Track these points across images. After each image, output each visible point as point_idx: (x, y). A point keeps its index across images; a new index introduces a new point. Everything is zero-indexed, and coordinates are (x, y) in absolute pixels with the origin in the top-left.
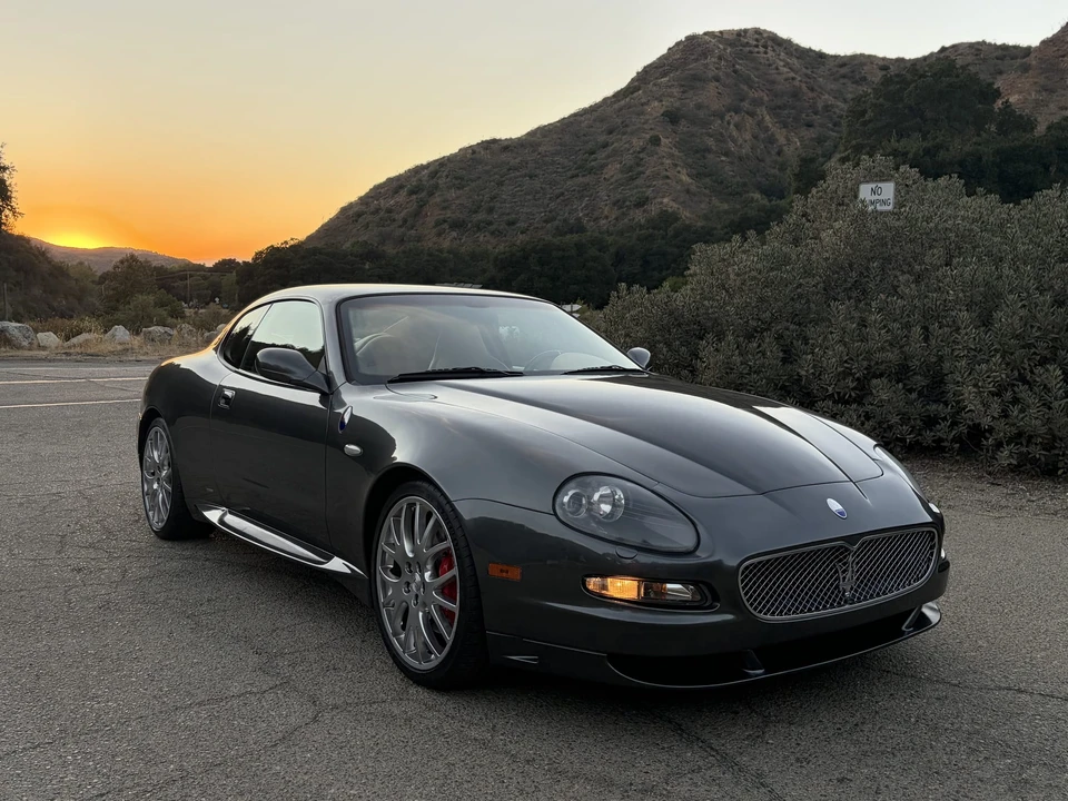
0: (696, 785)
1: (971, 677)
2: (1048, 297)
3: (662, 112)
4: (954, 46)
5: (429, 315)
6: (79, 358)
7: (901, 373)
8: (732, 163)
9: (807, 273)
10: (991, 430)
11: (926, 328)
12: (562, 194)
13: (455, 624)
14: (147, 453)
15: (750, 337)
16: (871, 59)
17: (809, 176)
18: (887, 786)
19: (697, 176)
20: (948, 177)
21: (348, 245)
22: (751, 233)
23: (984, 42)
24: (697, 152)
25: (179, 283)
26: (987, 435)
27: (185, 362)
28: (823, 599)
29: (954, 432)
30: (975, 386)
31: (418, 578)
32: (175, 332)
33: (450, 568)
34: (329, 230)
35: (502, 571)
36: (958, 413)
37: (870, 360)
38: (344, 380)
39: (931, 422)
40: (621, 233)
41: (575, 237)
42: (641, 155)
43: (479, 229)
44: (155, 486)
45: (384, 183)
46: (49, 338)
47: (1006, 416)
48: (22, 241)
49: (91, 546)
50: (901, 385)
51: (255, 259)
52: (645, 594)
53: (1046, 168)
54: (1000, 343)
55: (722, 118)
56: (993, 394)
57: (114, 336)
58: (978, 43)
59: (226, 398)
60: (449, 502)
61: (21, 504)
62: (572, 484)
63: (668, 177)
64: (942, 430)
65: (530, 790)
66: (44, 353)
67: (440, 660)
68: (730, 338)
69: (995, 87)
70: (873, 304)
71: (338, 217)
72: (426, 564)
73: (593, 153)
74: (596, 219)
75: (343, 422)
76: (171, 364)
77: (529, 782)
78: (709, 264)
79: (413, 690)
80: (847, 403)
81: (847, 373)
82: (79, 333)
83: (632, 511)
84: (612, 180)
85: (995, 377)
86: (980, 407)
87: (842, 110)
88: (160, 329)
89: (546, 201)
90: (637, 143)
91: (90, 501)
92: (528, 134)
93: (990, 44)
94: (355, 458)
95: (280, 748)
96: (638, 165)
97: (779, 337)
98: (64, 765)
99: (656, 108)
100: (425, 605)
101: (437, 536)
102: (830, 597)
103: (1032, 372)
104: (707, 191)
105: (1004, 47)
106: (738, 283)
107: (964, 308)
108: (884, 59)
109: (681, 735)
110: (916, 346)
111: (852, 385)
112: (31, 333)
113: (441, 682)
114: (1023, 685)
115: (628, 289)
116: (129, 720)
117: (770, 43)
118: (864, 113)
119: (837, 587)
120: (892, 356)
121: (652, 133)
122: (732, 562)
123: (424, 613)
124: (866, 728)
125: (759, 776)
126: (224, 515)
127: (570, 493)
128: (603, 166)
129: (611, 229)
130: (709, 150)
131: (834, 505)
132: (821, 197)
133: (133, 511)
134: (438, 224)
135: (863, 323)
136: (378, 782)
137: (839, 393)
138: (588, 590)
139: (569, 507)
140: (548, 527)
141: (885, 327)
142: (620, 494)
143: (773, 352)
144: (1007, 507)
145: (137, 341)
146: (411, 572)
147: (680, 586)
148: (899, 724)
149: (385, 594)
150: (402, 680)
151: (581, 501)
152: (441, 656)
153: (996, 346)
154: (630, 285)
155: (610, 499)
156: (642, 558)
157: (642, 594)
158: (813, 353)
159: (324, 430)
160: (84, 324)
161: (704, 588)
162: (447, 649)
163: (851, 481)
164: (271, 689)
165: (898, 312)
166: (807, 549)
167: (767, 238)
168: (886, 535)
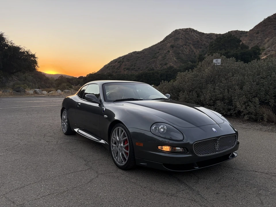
0: (183, 194)
1: (244, 168)
2: (255, 83)
4: (231, 31)
5: (122, 87)
6: (51, 96)
7: (223, 99)
8: (185, 56)
9: (202, 78)
10: (243, 112)
11: (228, 90)
12: (149, 62)
13: (128, 157)
14: (63, 116)
15: (190, 92)
17: (201, 59)
18: (228, 195)
19: (177, 59)
20: (232, 58)
21: (105, 73)
22: (190, 70)
23: (237, 30)
24: (177, 54)
25: (71, 81)
27: (71, 97)
28: (211, 151)
29: (234, 112)
30: (239, 102)
31: (120, 145)
32: (70, 91)
33: (127, 143)
34: (102, 70)
35: (139, 144)
36: (235, 108)
37: (216, 96)
38: (104, 101)
39: (229, 110)
40: (162, 70)
41: (152, 71)
42: (166, 54)
43: (132, 70)
44: (64, 124)
46: (45, 92)
47: (246, 109)
48: (40, 72)
49: (51, 136)
50: (223, 102)
51: (87, 76)
53: (251, 56)
55: (183, 47)
56: (243, 104)
57: (58, 92)
58: (236, 31)
59: (79, 105)
60: (127, 128)
61: (37, 127)
62: (155, 125)
63: (171, 59)
64: (232, 112)
65: (145, 195)
66: (44, 95)
68: (186, 92)
69: (240, 39)
70: (217, 85)
71: (103, 68)
72: (122, 142)
73: (156, 54)
74: (156, 68)
75: (103, 111)
76: (68, 97)
77: (145, 193)
78: (181, 76)
79: (119, 170)
80: (211, 106)
81: (211, 99)
82: (51, 91)
83: (168, 130)
84: (160, 60)
85: (244, 100)
86: (240, 106)
87: (208, 45)
88: (67, 90)
89: (146, 64)
90: (165, 52)
91: (51, 126)
92: (142, 50)
93: (239, 31)
94: (106, 118)
95: (89, 184)
96: (165, 56)
97: (196, 92)
98: (41, 187)
99: (169, 45)
100: (121, 151)
101: (124, 136)
102: (213, 150)
103: (252, 99)
104: (179, 62)
105: (242, 31)
106: (187, 80)
107: (236, 85)
108: (216, 34)
109: (179, 181)
110: (226, 94)
111: (212, 102)
112: (41, 91)
113: (125, 168)
114: (256, 170)
116: (56, 176)
117: (192, 31)
118: (212, 45)
119: (215, 148)
120: (221, 96)
121: (168, 50)
122: (191, 143)
123: (121, 153)
124: (222, 180)
125: (198, 192)
126: (78, 130)
127: (154, 127)
128: (158, 57)
129: (160, 70)
130: (180, 53)
131: (214, 130)
132: (205, 62)
133: (60, 128)
134: (124, 69)
135: (214, 89)
136: (111, 192)
137: (209, 104)
138: (158, 149)
139: (154, 130)
140: (149, 134)
141: (219, 90)
142: (165, 127)
143: (195, 95)
144: (247, 128)
145: (63, 93)
146: (118, 144)
147: (179, 148)
148: (229, 179)
149: (113, 148)
150: (116, 168)
151: (157, 128)
152: (125, 163)
153: (244, 94)
154: (164, 81)
155: (163, 128)
156: (171, 142)
157: (171, 150)
158: (204, 95)
159: (100, 112)
160: (52, 89)
161: (185, 149)
162: (126, 161)
163: (217, 124)
164: (88, 169)
165: (222, 86)
166: (208, 140)
167: (193, 71)
168: (226, 136)
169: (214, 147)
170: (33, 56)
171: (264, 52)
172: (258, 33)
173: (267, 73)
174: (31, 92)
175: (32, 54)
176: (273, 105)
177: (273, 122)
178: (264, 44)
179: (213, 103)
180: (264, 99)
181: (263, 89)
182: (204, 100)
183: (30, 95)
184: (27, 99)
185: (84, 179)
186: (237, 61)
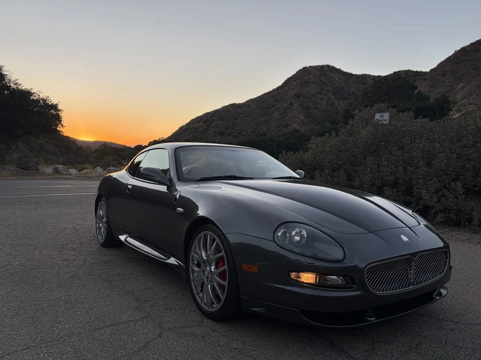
1: (462, 318)
2: (455, 155)
3: (294, 94)
4: (399, 72)
6: (83, 178)
7: (395, 185)
8: (319, 112)
9: (355, 146)
10: (432, 208)
11: (404, 167)
12: (258, 123)
13: (226, 292)
14: (98, 211)
15: (334, 171)
16: (369, 76)
17: (348, 115)
19: (306, 117)
20: (408, 112)
21: (182, 140)
22: (332, 133)
24: (306, 108)
25: (122, 153)
27: (114, 175)
29: (417, 208)
30: (427, 190)
31: (208, 269)
33: (224, 265)
34: (175, 135)
35: (249, 268)
36: (418, 201)
37: (382, 179)
38: (177, 180)
40: (279, 137)
41: (263, 138)
42: (286, 109)
43: (228, 135)
44: (101, 225)
45: (195, 119)
46: (73, 171)
47: (440, 202)
48: (68, 138)
49: (74, 250)
50: (395, 189)
51: (149, 144)
54: (436, 173)
55: (316, 96)
56: (434, 193)
57: (96, 170)
58: (407, 70)
59: (129, 189)
60: (223, 234)
61: (49, 232)
62: (282, 227)
63: (296, 117)
66: (71, 176)
67: (218, 308)
68: (327, 171)
69: (415, 85)
70: (383, 158)
71: (178, 130)
72: (212, 263)
73: (269, 109)
74: (270, 132)
75: (176, 199)
76: (110, 176)
78: (317, 144)
79: (206, 320)
81: (373, 185)
82: (84, 169)
83: (311, 237)
84: (276, 118)
85: (434, 186)
86: (429, 198)
87: (359, 94)
88: (113, 168)
89: (253, 125)
90: (285, 105)
91: (77, 231)
92: (246, 102)
93: (412, 71)
94: (180, 214)
95: (142, 352)
96: (285, 113)
97: (346, 171)
99: (292, 93)
100: (211, 282)
101: (218, 250)
103: (449, 184)
104: (310, 122)
105: (417, 72)
106: (329, 150)
107: (420, 160)
108: (373, 76)
110: (401, 174)
111: (375, 189)
112: (67, 170)
113: (218, 318)
115: (286, 153)
116: (73, 335)
117: (333, 70)
118: (368, 94)
120: (392, 178)
121: (290, 101)
122: (362, 266)
123: (211, 285)
124: (423, 346)
126: (127, 238)
127: (282, 231)
128: (273, 113)
129: (276, 135)
130: (311, 108)
131: (405, 239)
132: (359, 119)
133: (93, 235)
134: (214, 133)
135: (379, 166)
138: (291, 278)
139: (281, 237)
140: (272, 247)
141: (388, 167)
142: (304, 233)
143: (343, 176)
146: (205, 266)
147: (336, 277)
148: (438, 344)
149: (193, 276)
150: (201, 315)
151: (286, 235)
152: (219, 306)
153: (434, 174)
154: (286, 151)
155: (299, 234)
156: (318, 263)
157: (318, 281)
158: (359, 177)
159: (168, 202)
160: (86, 166)
161: (348, 278)
162: (222, 303)
163: (409, 227)
164: (141, 319)
165: (393, 161)
166: (395, 259)
167: (339, 134)
168: (428, 253)
169: (406, 274)
170: (55, 107)
171: (456, 108)
172: (444, 75)
173: (475, 138)
174: (49, 170)
175: (52, 104)
178: (456, 94)
179: (376, 191)
180: (471, 185)
181: (469, 165)
182: (359, 185)
183: (47, 176)
184: (40, 182)
185: (131, 341)
186: (417, 118)
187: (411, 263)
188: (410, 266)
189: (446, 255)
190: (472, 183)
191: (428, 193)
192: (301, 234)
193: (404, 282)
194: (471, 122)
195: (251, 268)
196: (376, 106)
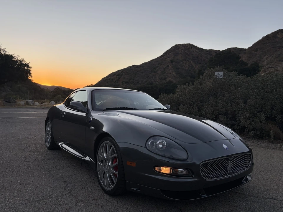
1: (260, 194)
2: (260, 97)
3: (170, 60)
4: (230, 48)
6: (43, 108)
7: (226, 114)
8: (184, 71)
9: (203, 91)
10: (247, 128)
11: (231, 104)
12: (149, 76)
13: (117, 178)
14: (47, 128)
15: (191, 105)
16: (213, 50)
17: (201, 73)
19: (177, 74)
20: (234, 71)
22: (190, 83)
24: (177, 69)
26: (246, 128)
29: (238, 128)
30: (244, 117)
31: (107, 164)
33: (116, 162)
34: (100, 83)
35: (130, 164)
36: (239, 123)
37: (218, 111)
38: (92, 110)
39: (233, 125)
40: (161, 85)
41: (151, 85)
42: (165, 69)
44: (48, 136)
45: (112, 73)
46: (37, 104)
47: (251, 124)
49: (31, 151)
50: (226, 117)
52: (172, 172)
54: (249, 107)
55: (182, 62)
56: (248, 119)
57: (51, 103)
58: (235, 48)
59: (64, 114)
60: (116, 143)
61: (17, 140)
62: (151, 139)
63: (171, 74)
64: (235, 127)
66: (36, 107)
67: (112, 188)
68: (186, 105)
69: (240, 56)
70: (219, 98)
71: (101, 80)
72: (110, 160)
73: (155, 68)
74: (155, 82)
75: (90, 121)
76: (54, 106)
78: (181, 89)
79: (105, 195)
81: (213, 114)
82: (44, 103)
83: (169, 146)
84: (159, 74)
85: (248, 115)
86: (245, 122)
87: (207, 60)
89: (145, 78)
90: (164, 66)
91: (34, 140)
92: (142, 64)
93: (238, 48)
94: (92, 130)
96: (165, 71)
97: (197, 105)
99: (168, 60)
100: (109, 172)
101: (113, 152)
103: (257, 114)
104: (179, 77)
105: (241, 49)
106: (188, 93)
107: (240, 99)
108: (216, 50)
110: (229, 108)
111: (214, 116)
112: (33, 102)
114: (275, 197)
116: (22, 204)
117: (192, 47)
118: (212, 61)
119: (226, 170)
120: (224, 110)
121: (167, 64)
122: (198, 163)
123: (109, 174)
127: (151, 141)
128: (157, 71)
129: (159, 84)
130: (179, 68)
131: (225, 146)
132: (206, 75)
134: (123, 82)
135: (216, 103)
138: (155, 170)
139: (150, 145)
140: (145, 151)
141: (222, 103)
142: (165, 142)
143: (196, 108)
144: (253, 146)
146: (106, 162)
147: (183, 170)
149: (99, 168)
150: (102, 192)
151: (154, 144)
153: (248, 108)
154: (163, 94)
155: (162, 143)
156: (171, 161)
158: (205, 109)
160: (45, 100)
161: (190, 170)
162: (114, 185)
163: (228, 139)
164: (65, 194)
165: (225, 100)
166: (218, 159)
167: (194, 84)
168: (239, 155)
169: (225, 168)
170: (27, 65)
171: (263, 70)
172: (256, 51)
173: (272, 87)
174: (22, 102)
175: (25, 63)
176: (279, 121)
177: (280, 139)
178: (263, 62)
180: (270, 115)
181: (268, 104)
182: (205, 114)
183: (21, 106)
184: (17, 109)
185: (57, 209)
186: (239, 75)
187: (228, 161)
188: (228, 163)
189: (250, 156)
190: (270, 114)
191: (244, 119)
192: (163, 143)
193: (224, 173)
194: (270, 78)
195: (132, 164)
196: (216, 68)
